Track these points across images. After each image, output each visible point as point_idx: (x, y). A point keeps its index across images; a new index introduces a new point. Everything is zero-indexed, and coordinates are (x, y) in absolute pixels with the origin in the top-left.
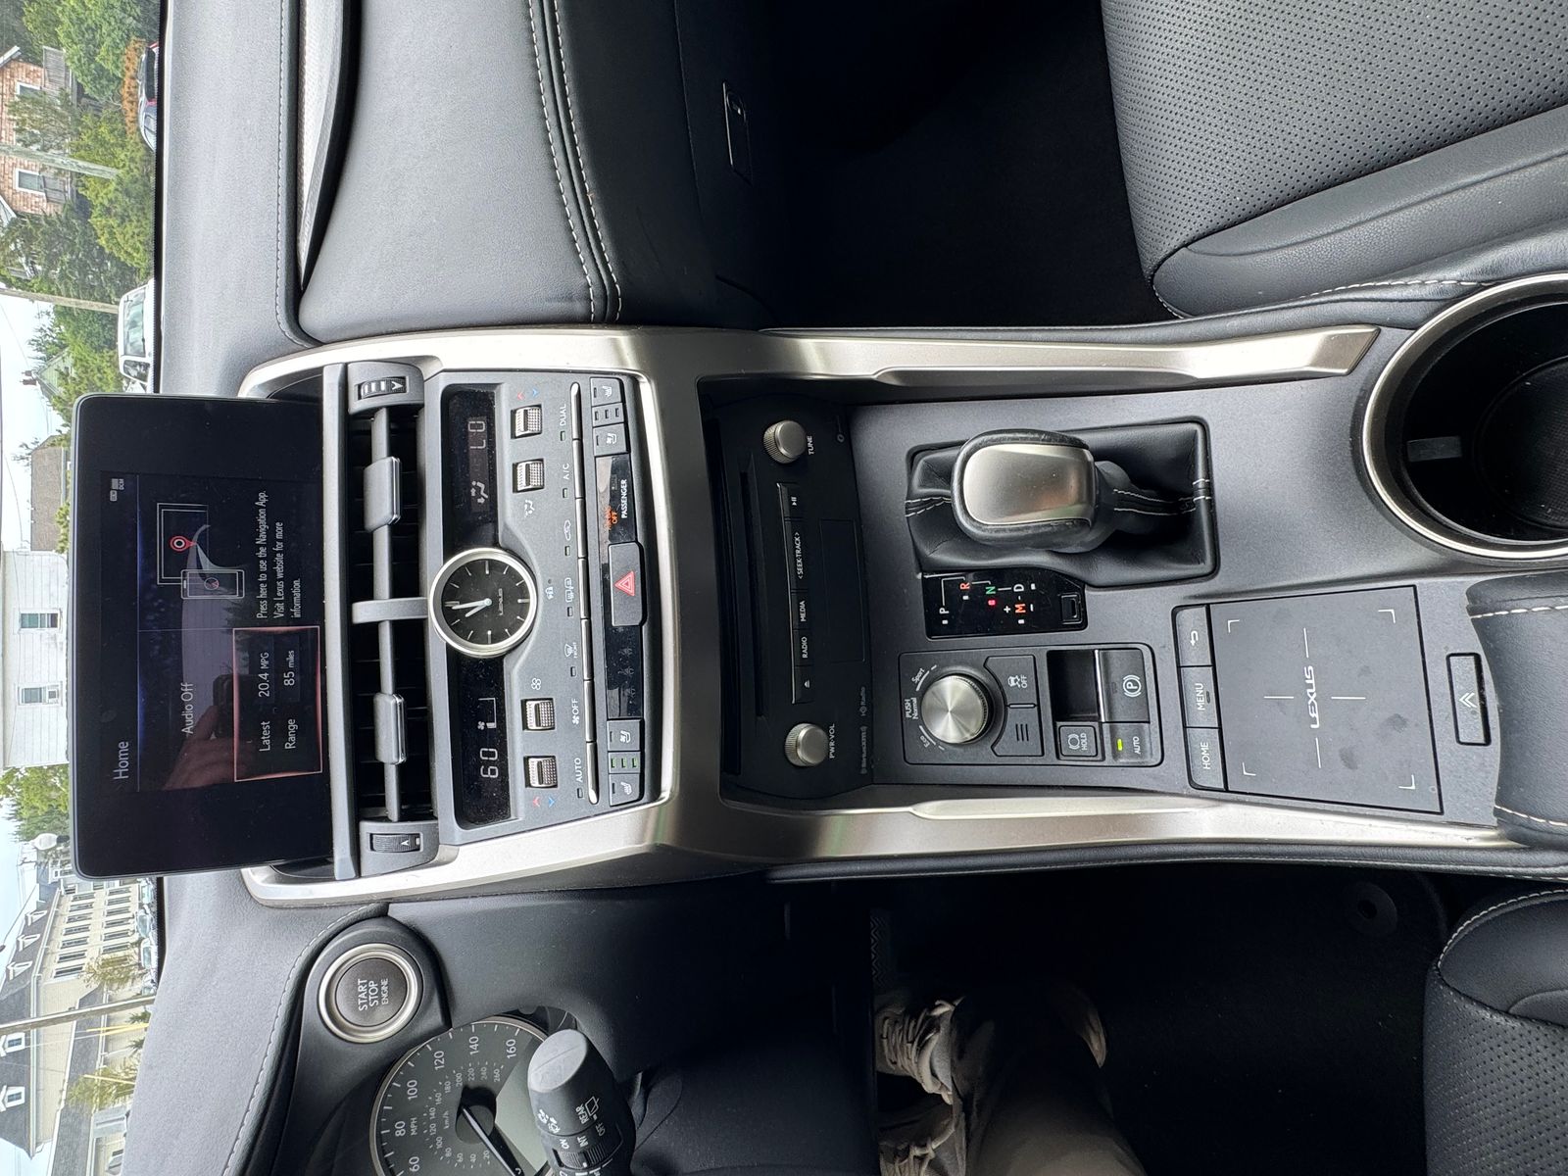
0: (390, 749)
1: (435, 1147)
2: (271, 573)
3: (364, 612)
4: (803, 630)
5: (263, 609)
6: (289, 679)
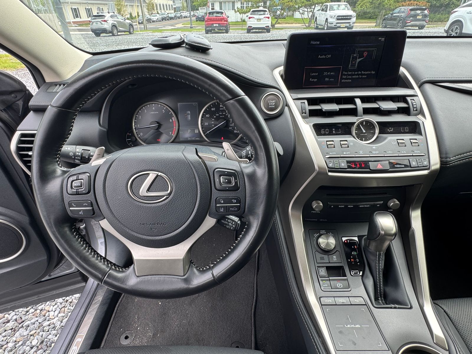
0: (326, 107)
1: (217, 114)
2: (354, 75)
4: (346, 207)
5: (345, 73)
6: (327, 79)
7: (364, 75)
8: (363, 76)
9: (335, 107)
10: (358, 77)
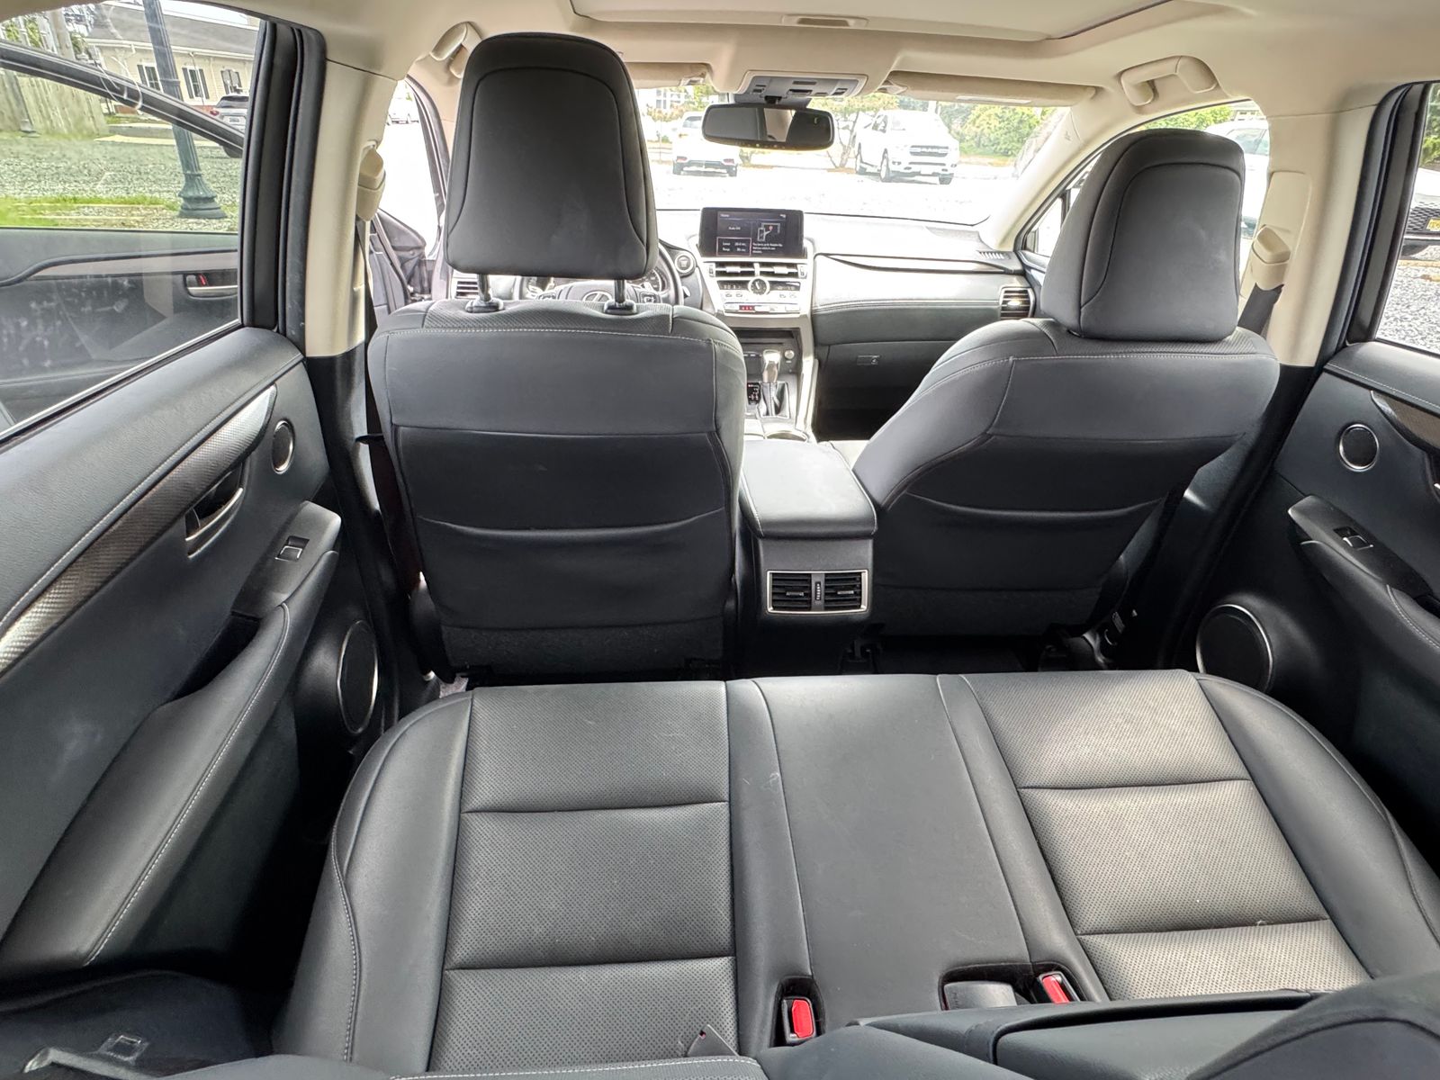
0: (729, 269)
2: (763, 247)
3: (757, 265)
6: (739, 249)
7: (773, 247)
9: (738, 269)
10: (767, 248)
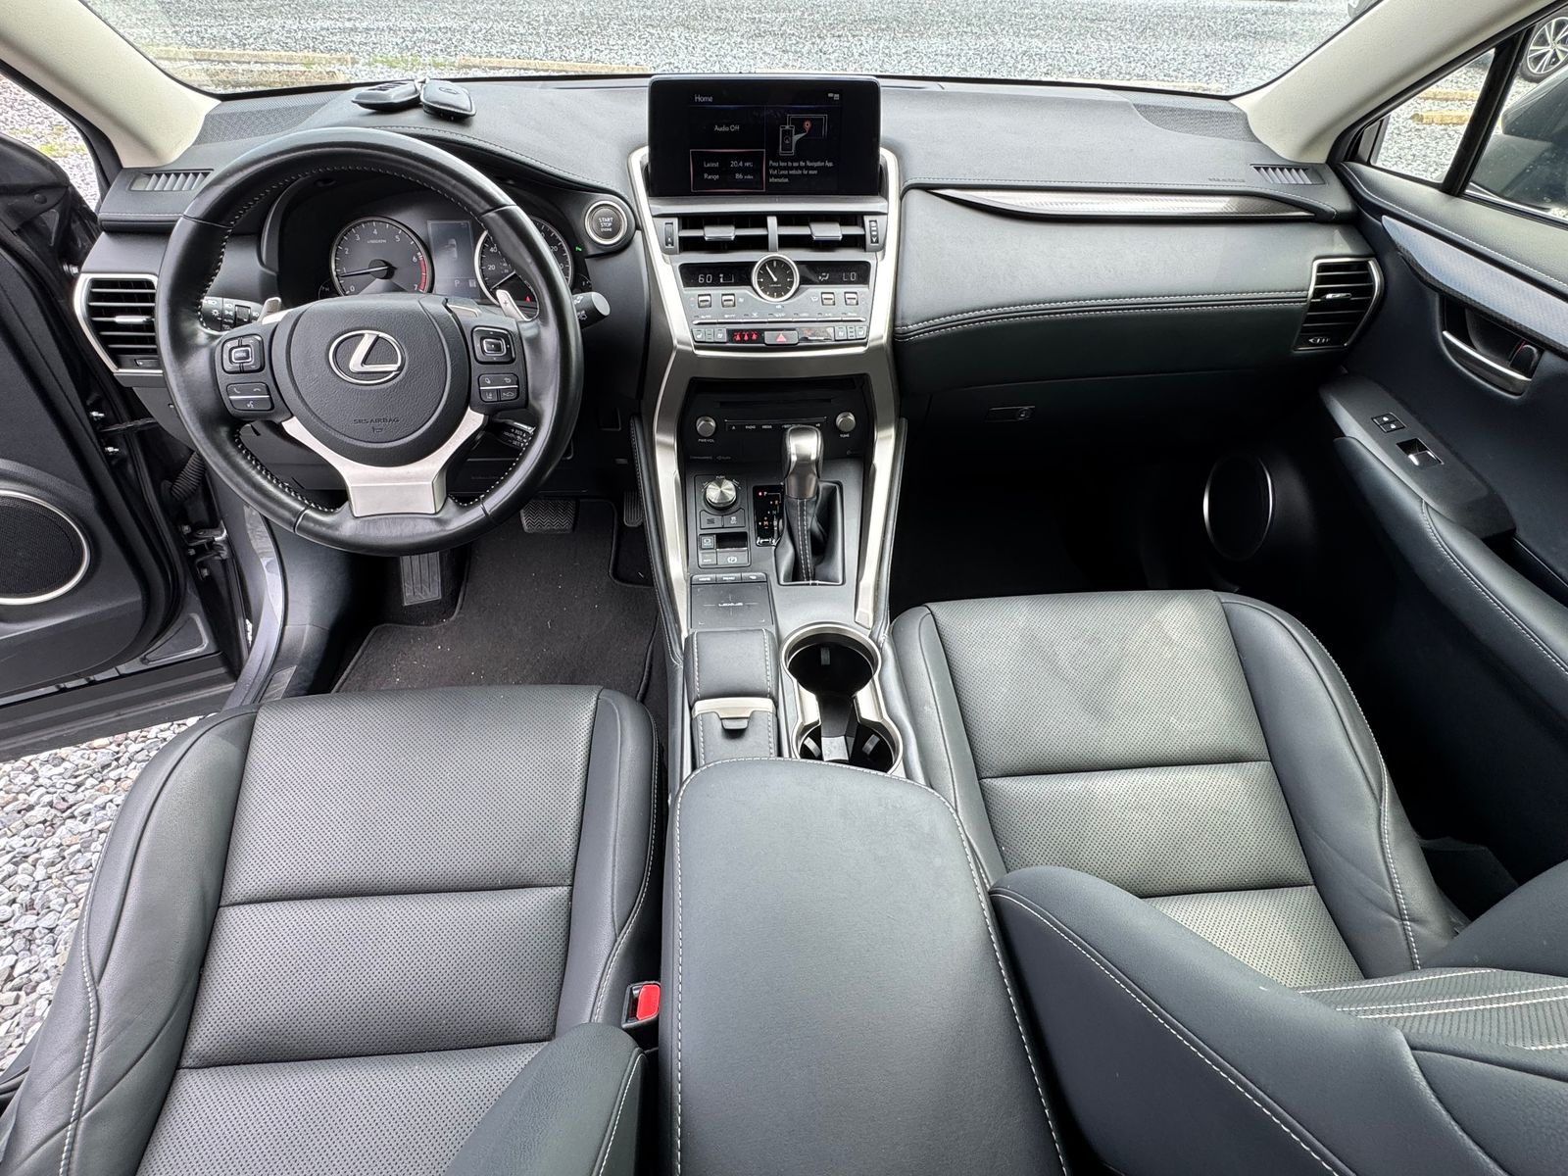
0: (711, 233)
2: (792, 168)
3: (772, 221)
4: (759, 427)
5: (775, 164)
6: (738, 176)
7: (812, 168)
8: (810, 172)
9: (729, 233)
10: (800, 172)
